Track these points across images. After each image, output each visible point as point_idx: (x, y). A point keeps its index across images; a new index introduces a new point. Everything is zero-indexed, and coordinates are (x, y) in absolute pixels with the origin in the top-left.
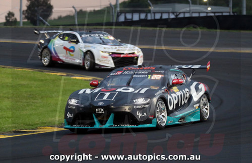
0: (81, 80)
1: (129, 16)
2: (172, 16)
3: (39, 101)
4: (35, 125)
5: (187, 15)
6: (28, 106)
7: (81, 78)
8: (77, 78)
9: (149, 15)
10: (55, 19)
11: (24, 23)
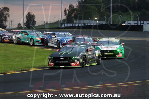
0: (47, 50)
1: (66, 25)
2: (83, 25)
3: (31, 58)
4: (29, 68)
5: (89, 24)
6: (26, 60)
7: (47, 49)
8: (46, 49)
9: (74, 24)
10: (37, 26)
11: (25, 28)
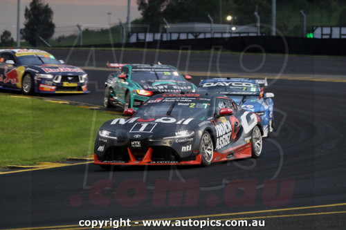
1: (141, 36)
2: (191, 37)
3: (39, 133)
4: (33, 159)
5: (208, 36)
9: (165, 35)
11: (22, 44)
